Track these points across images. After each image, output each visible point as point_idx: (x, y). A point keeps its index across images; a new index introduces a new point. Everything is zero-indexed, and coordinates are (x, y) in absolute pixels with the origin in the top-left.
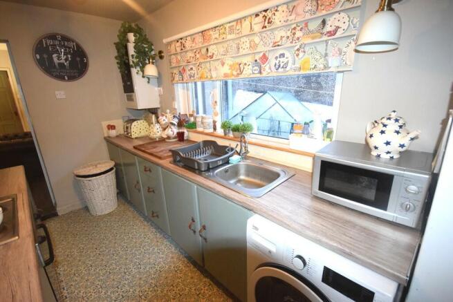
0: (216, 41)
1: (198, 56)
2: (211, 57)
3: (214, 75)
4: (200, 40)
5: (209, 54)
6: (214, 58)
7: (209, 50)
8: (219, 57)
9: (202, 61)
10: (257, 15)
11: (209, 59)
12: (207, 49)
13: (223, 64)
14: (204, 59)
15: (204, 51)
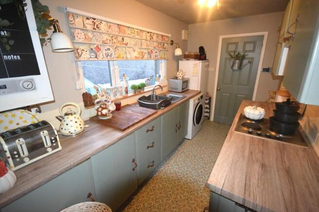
0: (129, 36)
1: (114, 40)
2: (126, 44)
3: (128, 56)
4: (116, 30)
5: (125, 42)
6: (128, 46)
7: (125, 40)
8: (131, 46)
9: (119, 45)
10: (148, 33)
11: (124, 46)
12: (123, 39)
13: (134, 51)
14: (121, 44)
15: (120, 39)
